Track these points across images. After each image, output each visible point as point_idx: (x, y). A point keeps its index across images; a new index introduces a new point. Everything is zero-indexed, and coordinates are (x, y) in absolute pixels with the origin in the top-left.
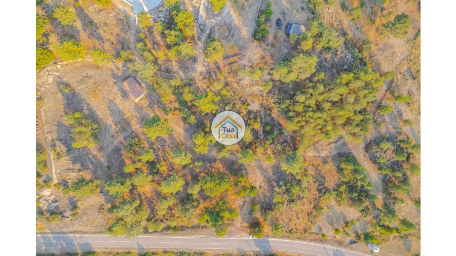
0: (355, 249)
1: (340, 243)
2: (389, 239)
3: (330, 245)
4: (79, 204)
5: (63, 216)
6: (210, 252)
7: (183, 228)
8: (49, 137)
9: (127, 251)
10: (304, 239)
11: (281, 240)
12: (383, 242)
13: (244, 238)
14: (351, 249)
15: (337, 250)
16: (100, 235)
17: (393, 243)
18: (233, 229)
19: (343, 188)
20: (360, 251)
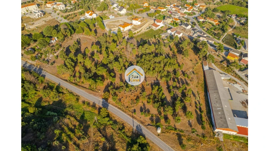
0: (149, 129)
1: (142, 123)
2: (170, 132)
3: (137, 121)
4: (55, 63)
5: (48, 64)
6: (82, 98)
7: (79, 86)
8: (65, 46)
9: (54, 83)
10: (125, 112)
11: (114, 107)
12: (166, 132)
13: (99, 99)
14: (147, 128)
15: (139, 125)
16: (51, 75)
17: (172, 136)
18: (97, 94)
19: (152, 97)
20: (151, 131)
